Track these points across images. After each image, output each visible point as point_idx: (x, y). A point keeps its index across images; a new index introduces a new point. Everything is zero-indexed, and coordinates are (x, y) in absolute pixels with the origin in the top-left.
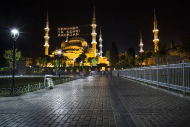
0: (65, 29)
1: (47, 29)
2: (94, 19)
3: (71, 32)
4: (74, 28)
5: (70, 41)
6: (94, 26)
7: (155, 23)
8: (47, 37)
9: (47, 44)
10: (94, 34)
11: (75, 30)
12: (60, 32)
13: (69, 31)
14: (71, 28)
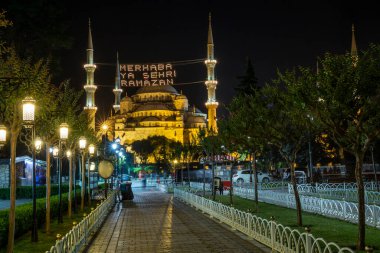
0: (138, 67)
1: (91, 66)
2: (211, 46)
3: (153, 74)
4: (161, 66)
6: (211, 62)
8: (91, 86)
10: (211, 82)
11: (165, 70)
12: (126, 76)
13: (149, 73)
14: (153, 67)
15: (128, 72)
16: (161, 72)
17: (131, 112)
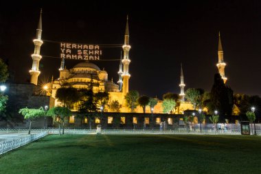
0: (74, 46)
1: (39, 41)
2: (127, 37)
3: (85, 52)
4: (91, 47)
5: (76, 69)
6: (127, 47)
7: (220, 54)
8: (37, 55)
9: (35, 70)
10: (126, 60)
11: (94, 50)
12: (65, 51)
13: (82, 50)
14: (85, 46)
15: (66, 48)
16: (91, 51)
17: (67, 79)
